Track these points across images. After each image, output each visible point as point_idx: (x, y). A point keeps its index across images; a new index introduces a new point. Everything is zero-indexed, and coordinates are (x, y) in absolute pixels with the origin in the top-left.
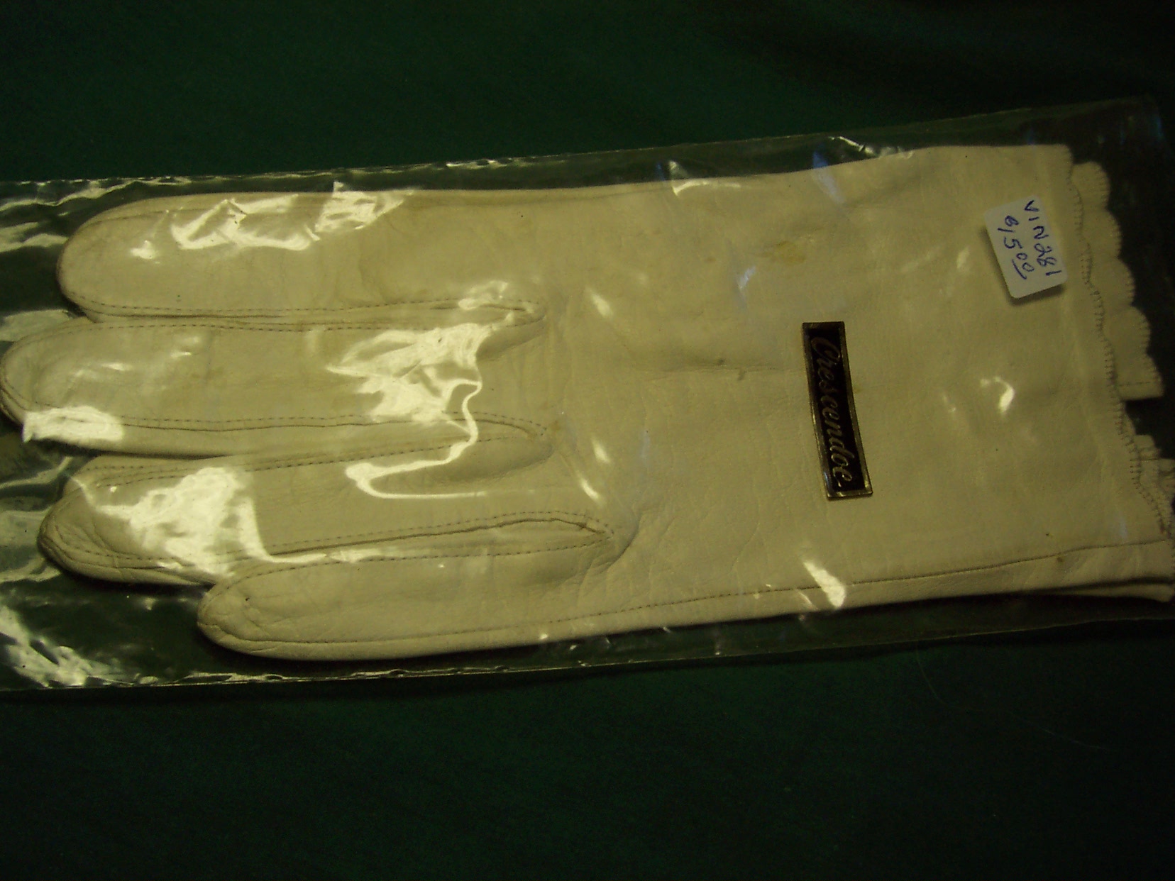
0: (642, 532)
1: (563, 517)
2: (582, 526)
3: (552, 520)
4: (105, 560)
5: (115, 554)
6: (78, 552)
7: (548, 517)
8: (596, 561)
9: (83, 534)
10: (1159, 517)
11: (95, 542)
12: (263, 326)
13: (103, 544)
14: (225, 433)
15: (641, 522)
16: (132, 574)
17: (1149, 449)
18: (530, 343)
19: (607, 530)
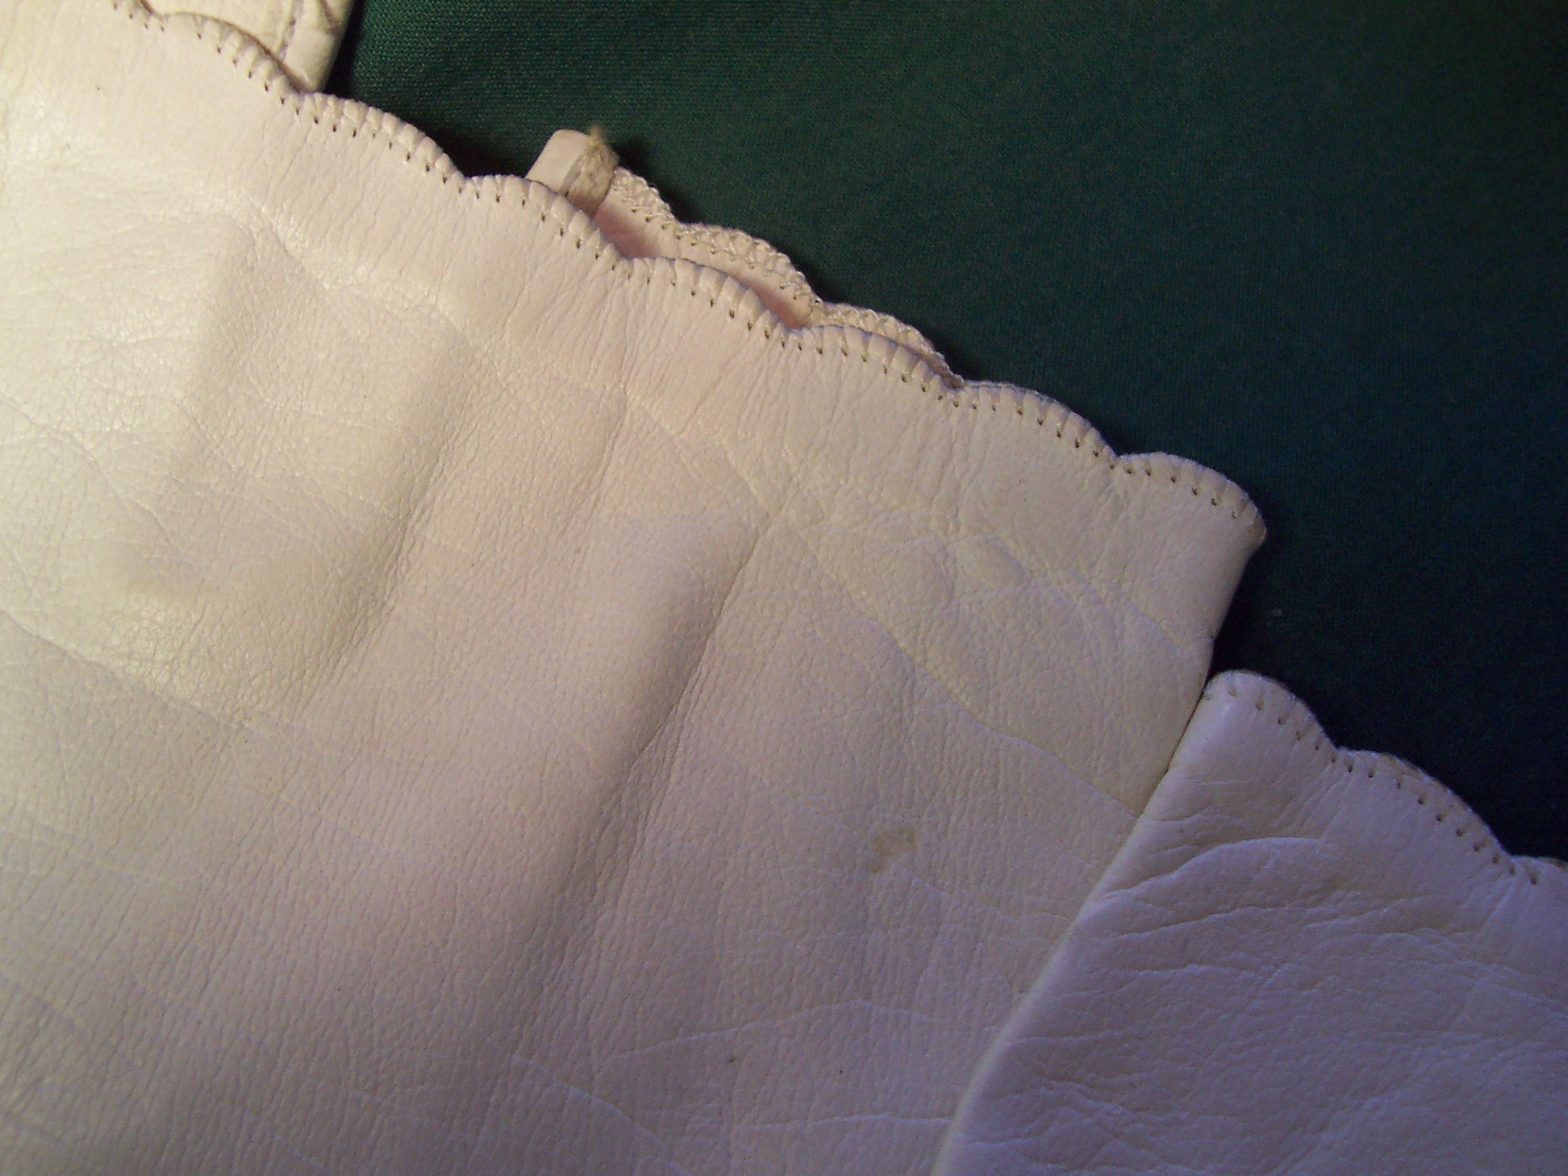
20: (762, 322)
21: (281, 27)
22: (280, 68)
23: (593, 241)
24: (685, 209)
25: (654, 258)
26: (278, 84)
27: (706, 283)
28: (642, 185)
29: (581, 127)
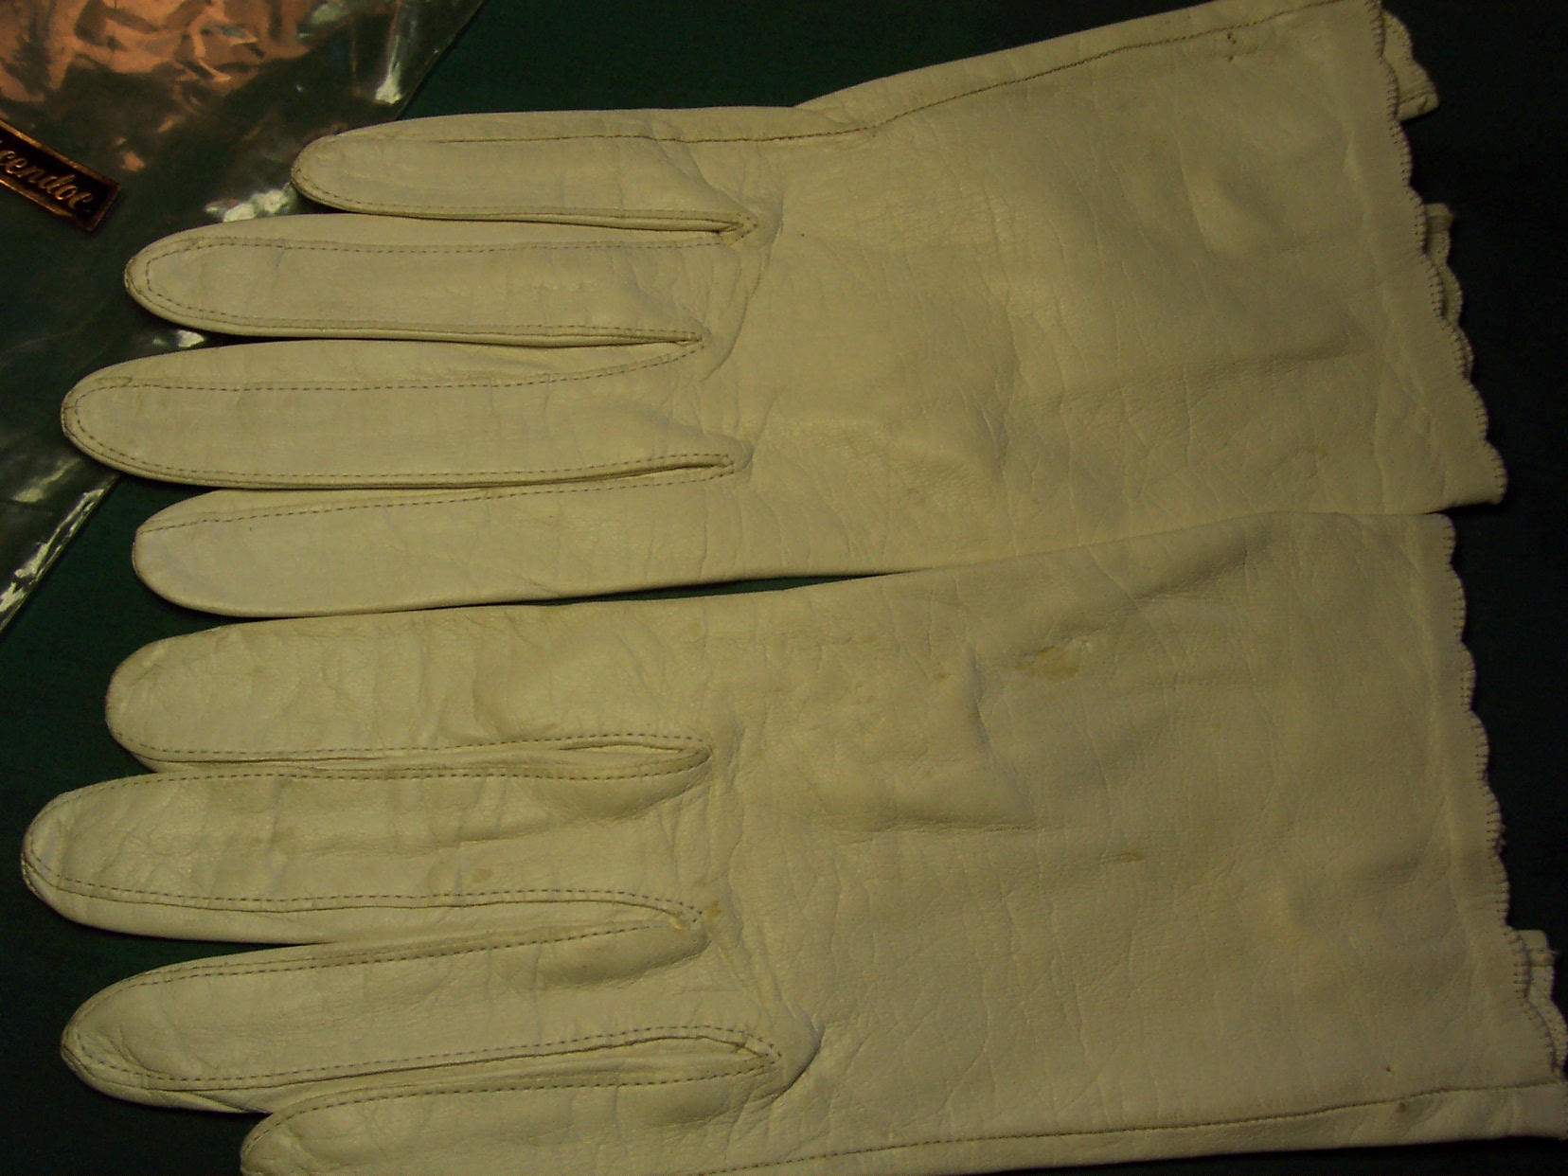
0: (824, 1053)
1: (716, 1034)
2: (739, 1046)
3: (699, 1037)
4: (135, 1080)
5: (145, 1072)
6: (101, 1067)
7: (694, 1033)
8: (755, 1093)
9: (110, 1047)
10: (1551, 1049)
11: (124, 1056)
12: (343, 773)
13: (131, 1058)
14: (288, 915)
15: (824, 1039)
16: (163, 1096)
17: (1541, 951)
18: (687, 795)
19: (772, 1052)
20: (1438, 305)
21: (1409, 96)
22: (1397, 105)
23: (1422, 237)
24: (1451, 261)
25: (1430, 259)
26: (1392, 109)
27: (1436, 280)
28: (1447, 241)
29: (1451, 210)
